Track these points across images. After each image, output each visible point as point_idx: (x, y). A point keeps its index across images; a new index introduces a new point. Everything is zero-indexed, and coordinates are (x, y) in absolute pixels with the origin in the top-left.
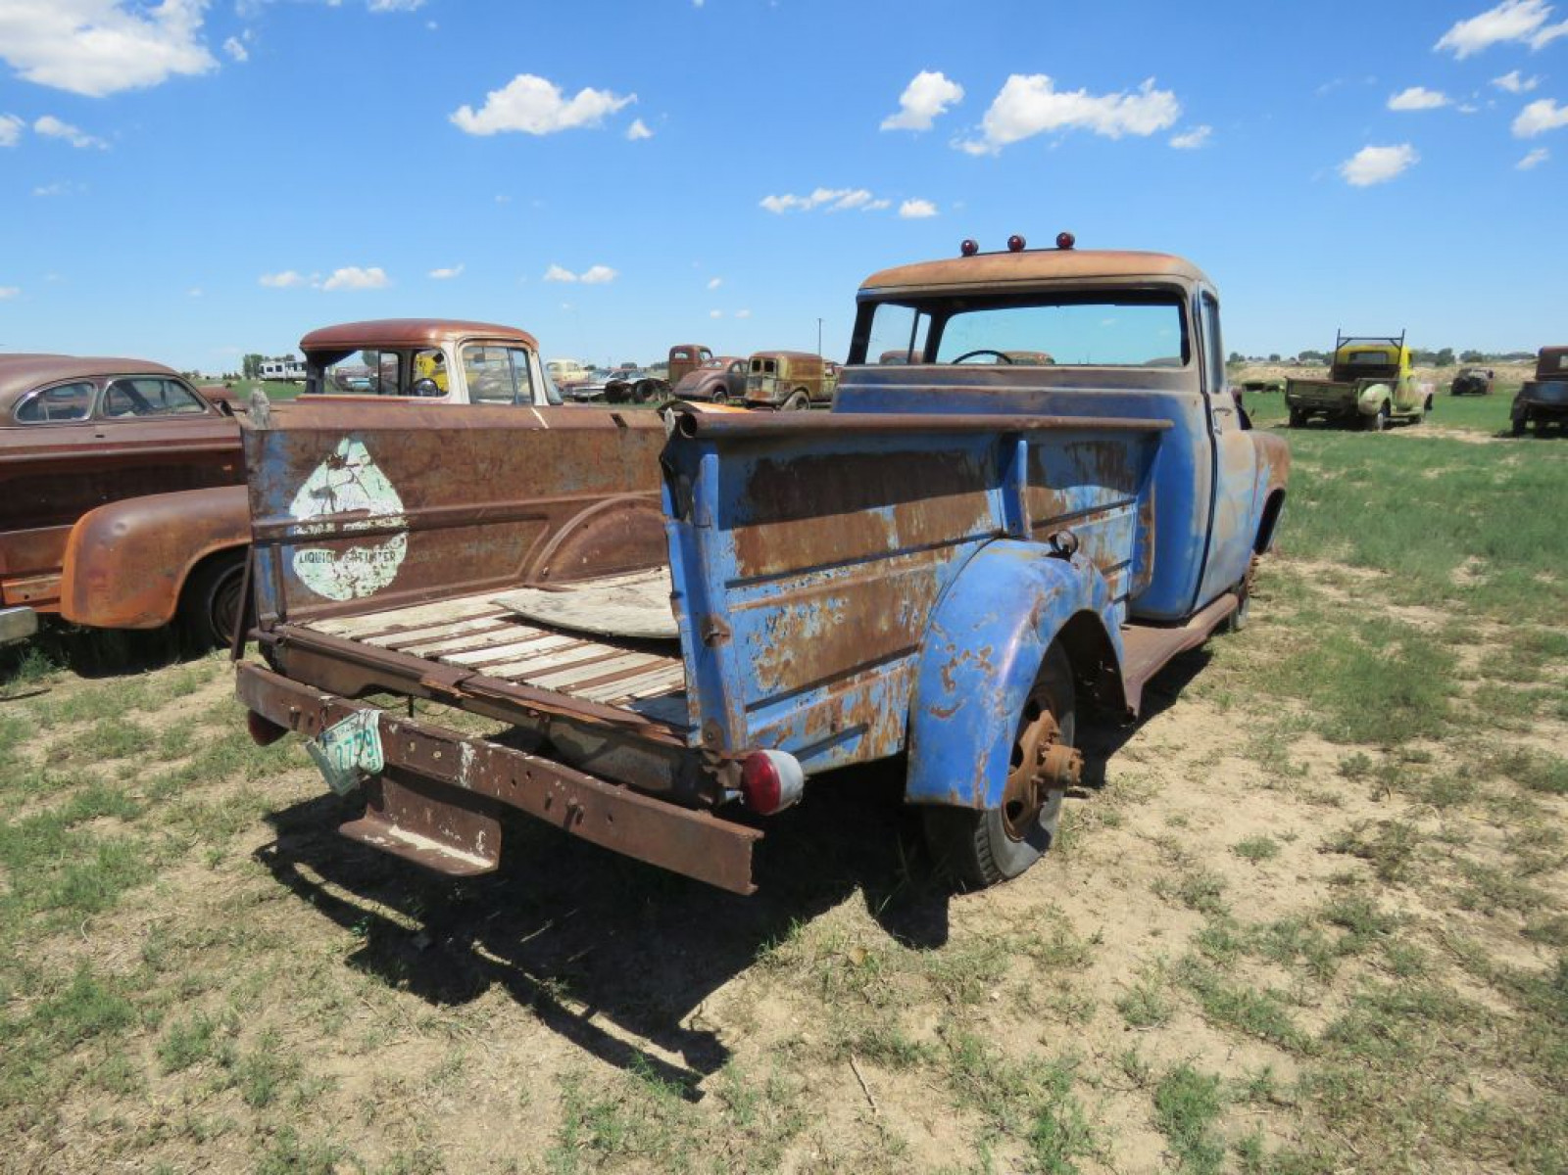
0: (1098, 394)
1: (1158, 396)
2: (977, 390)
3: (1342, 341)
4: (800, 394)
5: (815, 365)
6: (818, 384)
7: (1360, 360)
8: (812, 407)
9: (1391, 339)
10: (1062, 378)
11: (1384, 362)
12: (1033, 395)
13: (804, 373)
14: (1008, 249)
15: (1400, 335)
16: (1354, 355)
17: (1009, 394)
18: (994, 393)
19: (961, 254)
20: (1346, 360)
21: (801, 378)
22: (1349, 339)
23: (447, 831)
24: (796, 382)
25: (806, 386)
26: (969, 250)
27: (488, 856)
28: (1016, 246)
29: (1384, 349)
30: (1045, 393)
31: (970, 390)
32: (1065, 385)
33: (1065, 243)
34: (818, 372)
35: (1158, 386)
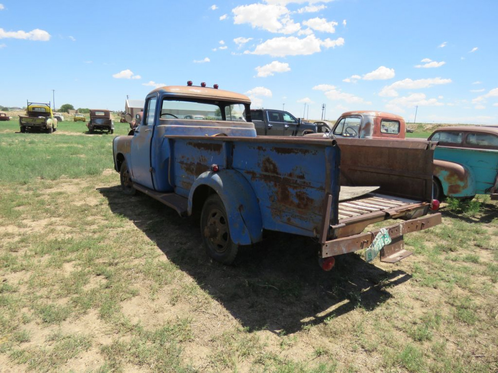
0: (242, 129)
3: (29, 104)
7: (36, 110)
9: (46, 104)
10: (233, 125)
11: (45, 111)
12: (227, 129)
14: (201, 86)
15: (49, 103)
16: (34, 108)
17: (222, 129)
18: (218, 129)
19: (187, 85)
20: (31, 110)
22: (32, 103)
23: (396, 249)
26: (190, 84)
28: (203, 85)
29: (45, 107)
30: (230, 129)
32: (234, 127)
33: (216, 87)
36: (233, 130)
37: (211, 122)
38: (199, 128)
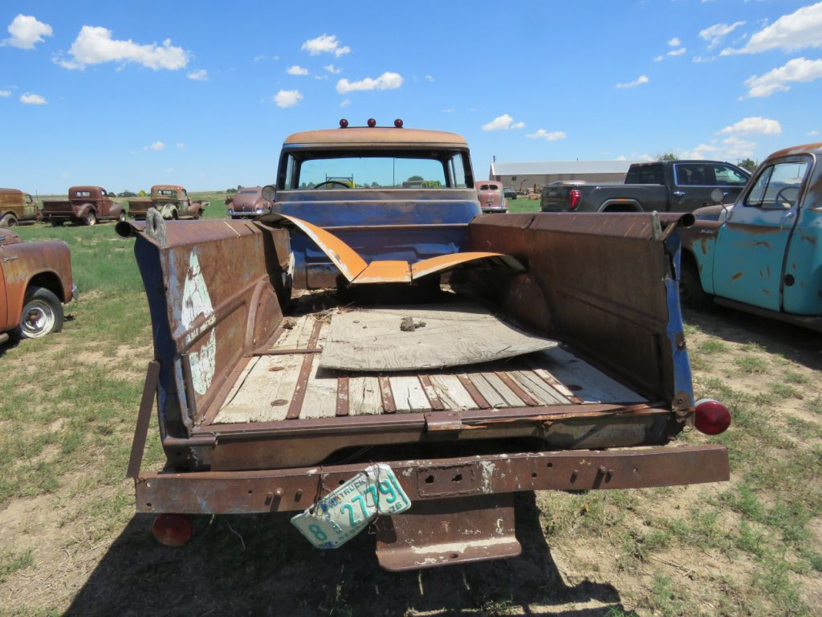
1: (468, 203)
2: (373, 203)
4: (10, 216)
5: (17, 196)
6: (22, 209)
8: (20, 225)
9: (348, 178)
10: (420, 195)
12: (407, 204)
13: (10, 202)
14: (367, 125)
17: (393, 204)
18: (385, 204)
21: (8, 205)
22: (331, 178)
23: (466, 531)
24: (5, 208)
25: (12, 210)
26: (344, 124)
27: (507, 533)
28: (372, 124)
30: (413, 203)
31: (370, 203)
33: (398, 124)
34: (21, 201)
35: (467, 198)
36: (418, 205)
37: (372, 192)
38: (344, 204)
